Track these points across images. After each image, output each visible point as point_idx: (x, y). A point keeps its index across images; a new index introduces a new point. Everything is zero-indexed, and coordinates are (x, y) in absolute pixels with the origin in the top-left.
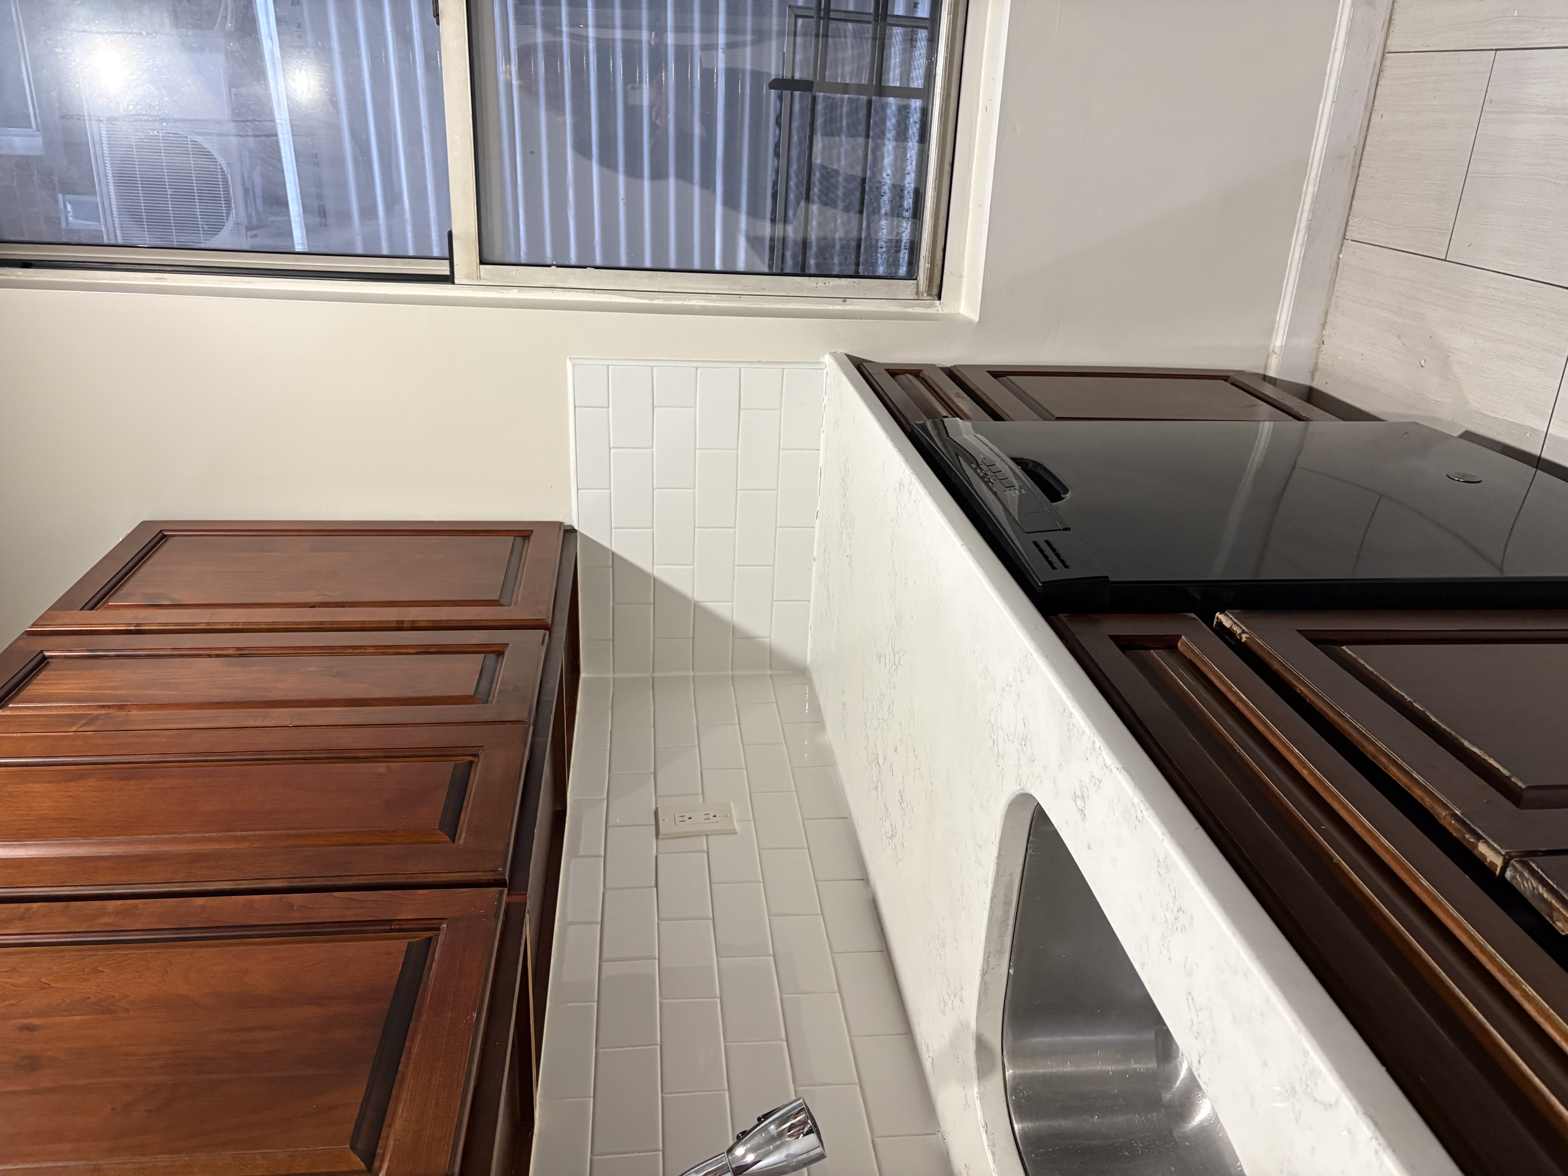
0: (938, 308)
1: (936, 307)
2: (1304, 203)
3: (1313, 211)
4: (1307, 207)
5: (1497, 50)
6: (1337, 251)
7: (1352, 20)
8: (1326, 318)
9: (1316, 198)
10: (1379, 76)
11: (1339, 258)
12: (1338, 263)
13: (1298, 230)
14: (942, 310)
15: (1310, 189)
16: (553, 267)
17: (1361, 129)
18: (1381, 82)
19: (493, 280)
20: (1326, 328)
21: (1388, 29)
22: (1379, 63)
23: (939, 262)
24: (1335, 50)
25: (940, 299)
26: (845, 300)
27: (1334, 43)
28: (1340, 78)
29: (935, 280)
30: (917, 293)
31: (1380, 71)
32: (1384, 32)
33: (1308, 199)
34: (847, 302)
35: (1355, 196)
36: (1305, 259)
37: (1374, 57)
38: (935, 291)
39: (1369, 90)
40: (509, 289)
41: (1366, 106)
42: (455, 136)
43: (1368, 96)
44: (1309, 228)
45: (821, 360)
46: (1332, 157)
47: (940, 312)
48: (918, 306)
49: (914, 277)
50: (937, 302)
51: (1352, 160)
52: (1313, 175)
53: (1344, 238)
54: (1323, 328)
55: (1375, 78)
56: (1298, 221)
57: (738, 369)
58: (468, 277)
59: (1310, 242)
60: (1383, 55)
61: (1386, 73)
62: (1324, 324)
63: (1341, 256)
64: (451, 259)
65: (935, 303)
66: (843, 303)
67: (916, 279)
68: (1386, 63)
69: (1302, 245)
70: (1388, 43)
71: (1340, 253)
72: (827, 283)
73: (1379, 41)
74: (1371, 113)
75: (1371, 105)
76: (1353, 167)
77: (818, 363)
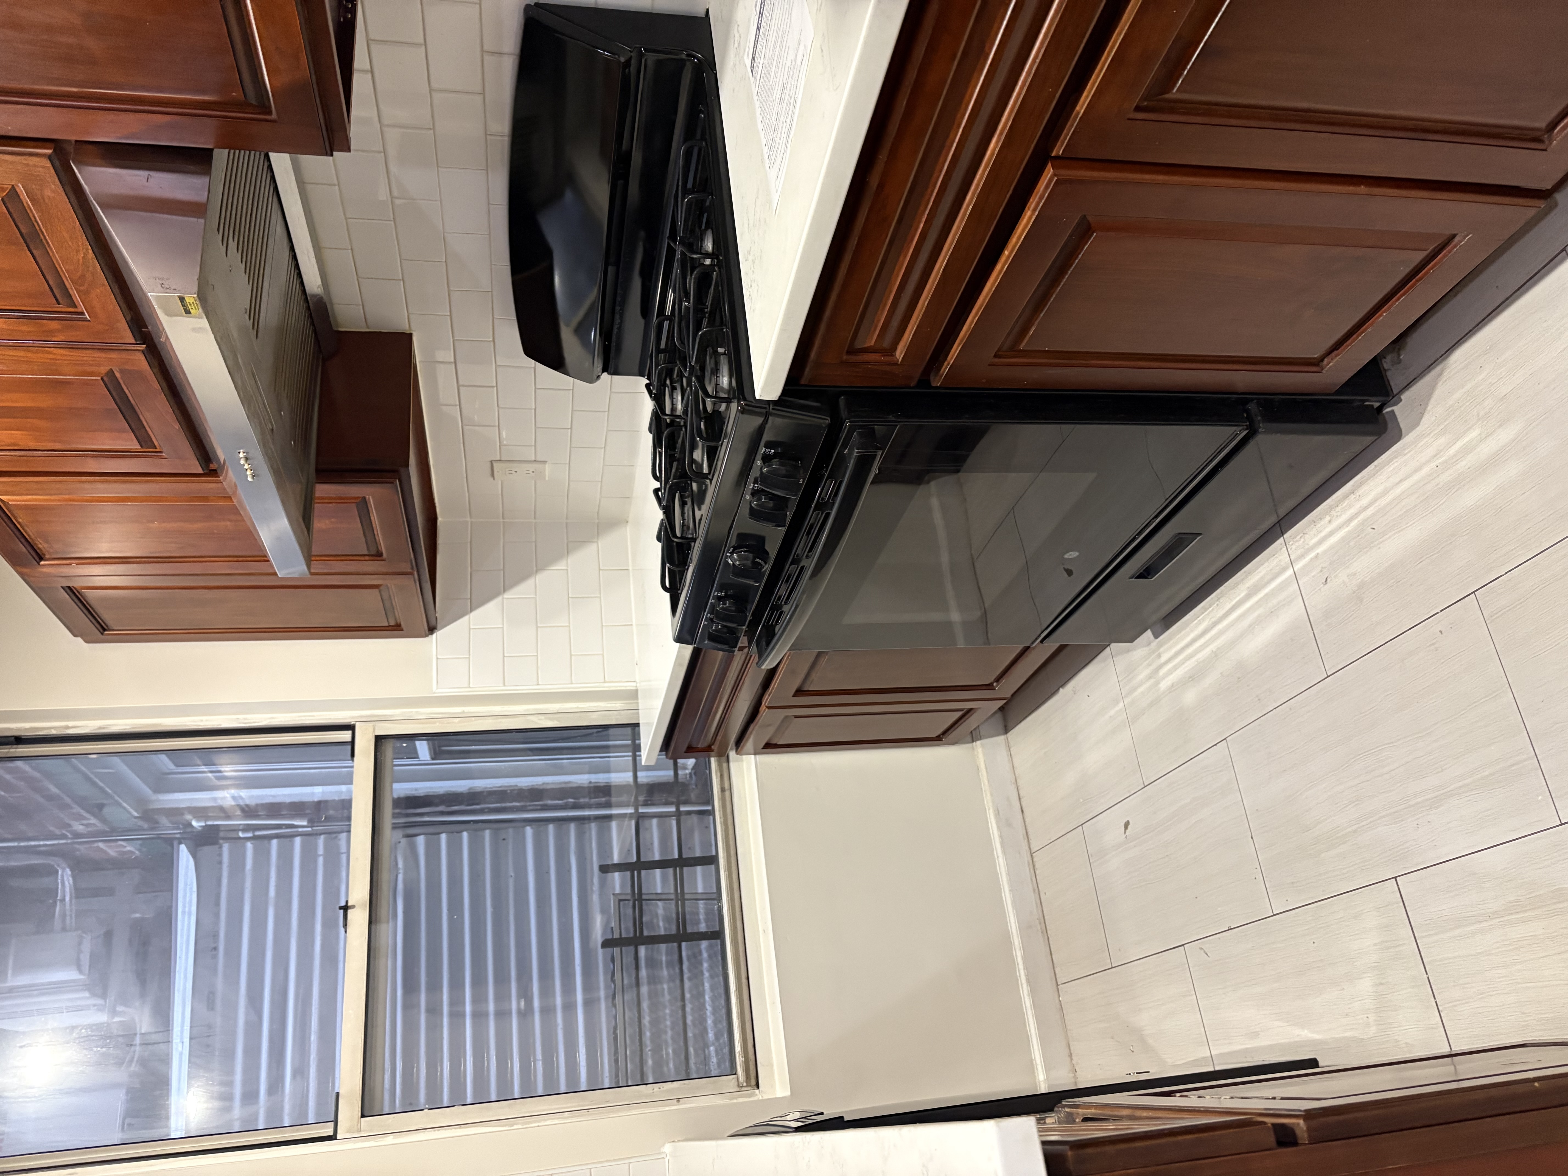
0: (759, 1095)
1: (756, 1095)
2: (1018, 964)
3: (1026, 968)
4: (1021, 966)
5: (1082, 825)
6: (1057, 996)
7: (1001, 837)
8: (1070, 1049)
9: (1024, 959)
10: (1034, 869)
11: (1060, 1001)
12: (1061, 1005)
13: (1022, 985)
14: (762, 1097)
15: (1019, 954)
16: (426, 1110)
17: (1037, 906)
18: (1037, 872)
19: (371, 1131)
20: (1073, 1058)
21: (1028, 839)
22: (1031, 861)
23: (752, 1057)
24: (998, 857)
25: (758, 1088)
26: (678, 1100)
27: (995, 853)
28: (1008, 874)
29: (751, 1072)
30: (738, 1086)
31: (1034, 866)
32: (1026, 840)
33: (1020, 960)
34: (680, 1103)
35: (1052, 953)
36: (1035, 1005)
37: (1026, 858)
38: (753, 1082)
39: (1031, 879)
40: (386, 1137)
41: (1034, 890)
42: (350, 1011)
43: (1033, 884)
44: (1029, 981)
45: (662, 1150)
46: (1024, 928)
47: (761, 1098)
48: (741, 1096)
49: (734, 1073)
50: (757, 1091)
51: (1039, 928)
52: (1016, 943)
53: (1057, 985)
54: (1072, 1059)
55: (1032, 871)
56: (1019, 978)
57: (589, 1170)
58: (349, 1131)
59: (1033, 992)
60: (1032, 856)
61: (1037, 866)
62: (1071, 1055)
63: (1061, 999)
64: (336, 1122)
65: (755, 1092)
66: (677, 1104)
67: (735, 1074)
68: (1035, 860)
69: (1029, 995)
70: (1031, 847)
71: (1059, 997)
72: (661, 1087)
73: (1025, 847)
74: (1039, 894)
75: (1037, 889)
76: (1042, 932)
77: (660, 1153)
